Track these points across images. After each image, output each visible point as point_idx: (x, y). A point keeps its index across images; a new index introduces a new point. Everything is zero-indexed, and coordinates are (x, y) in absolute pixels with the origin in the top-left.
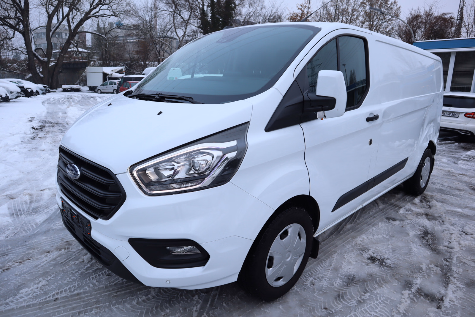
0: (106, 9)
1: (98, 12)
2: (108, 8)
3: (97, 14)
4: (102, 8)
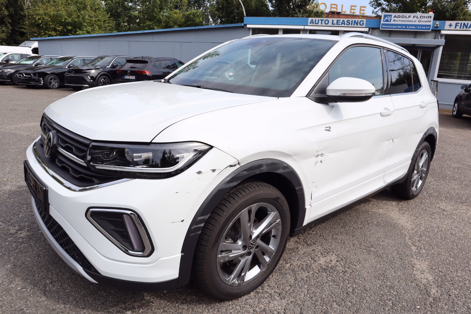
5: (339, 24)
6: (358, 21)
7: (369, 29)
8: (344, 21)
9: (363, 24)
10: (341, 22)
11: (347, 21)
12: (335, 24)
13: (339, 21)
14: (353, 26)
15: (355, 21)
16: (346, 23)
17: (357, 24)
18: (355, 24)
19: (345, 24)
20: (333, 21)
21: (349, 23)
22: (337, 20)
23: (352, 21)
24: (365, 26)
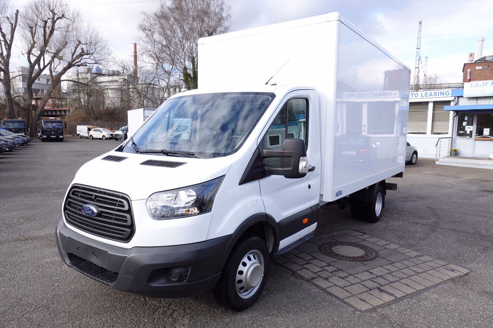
0: (89, 58)
1: (80, 61)
2: (90, 56)
3: (79, 63)
4: (83, 58)
5: (427, 96)
6: (444, 92)
7: (455, 98)
8: (431, 93)
9: (449, 93)
10: (429, 94)
11: (434, 93)
12: (423, 96)
13: (426, 94)
14: (439, 96)
15: (441, 93)
16: (433, 94)
17: (443, 95)
18: (442, 94)
19: (432, 96)
20: (422, 93)
21: (436, 94)
22: (426, 93)
23: (439, 92)
24: (451, 95)
